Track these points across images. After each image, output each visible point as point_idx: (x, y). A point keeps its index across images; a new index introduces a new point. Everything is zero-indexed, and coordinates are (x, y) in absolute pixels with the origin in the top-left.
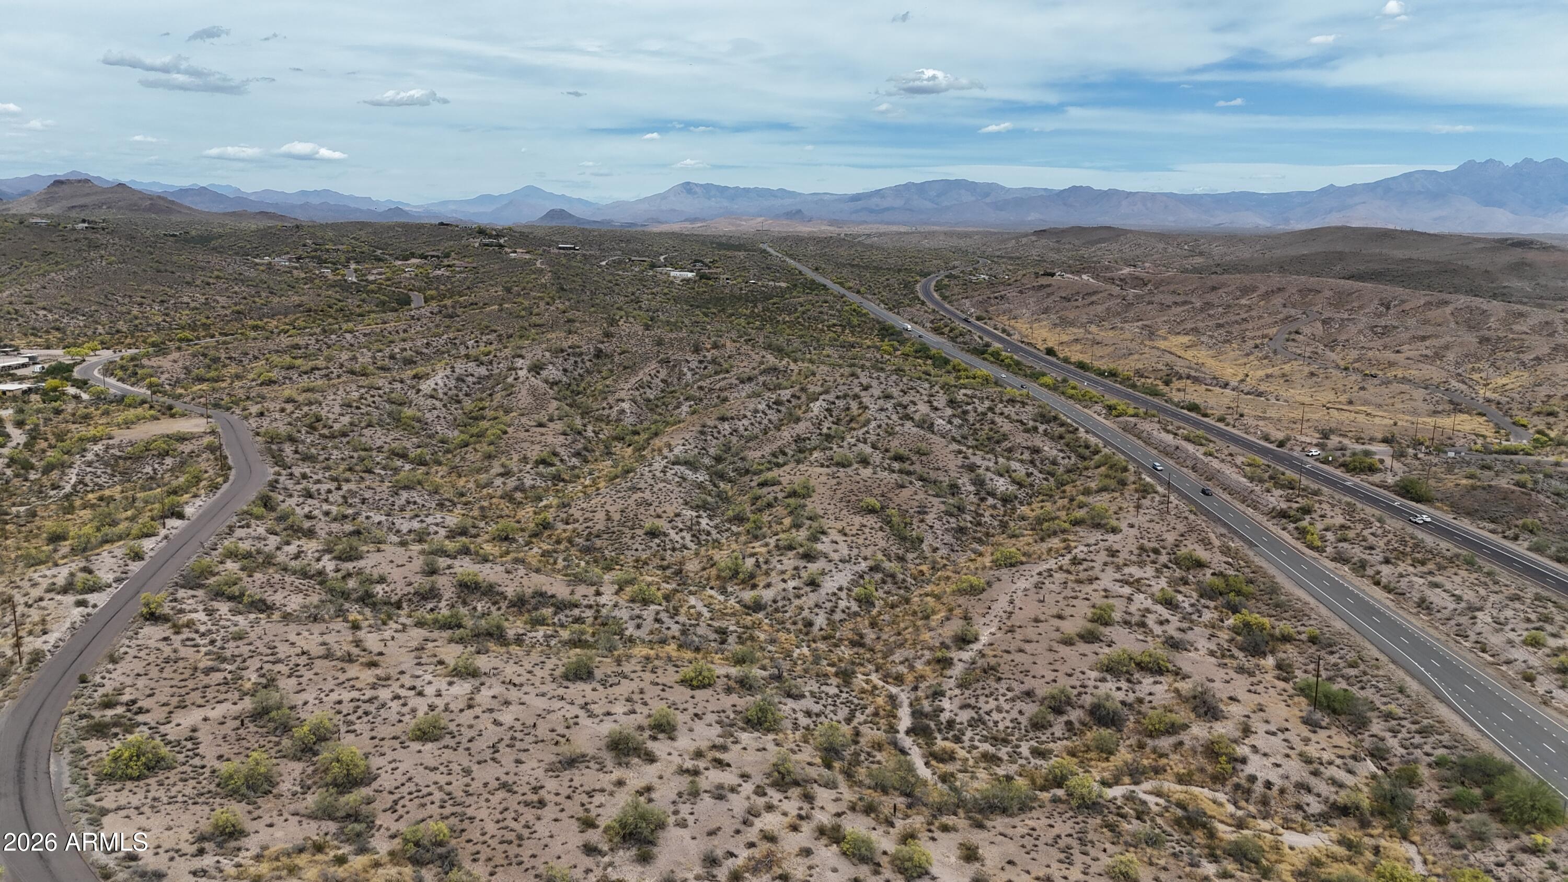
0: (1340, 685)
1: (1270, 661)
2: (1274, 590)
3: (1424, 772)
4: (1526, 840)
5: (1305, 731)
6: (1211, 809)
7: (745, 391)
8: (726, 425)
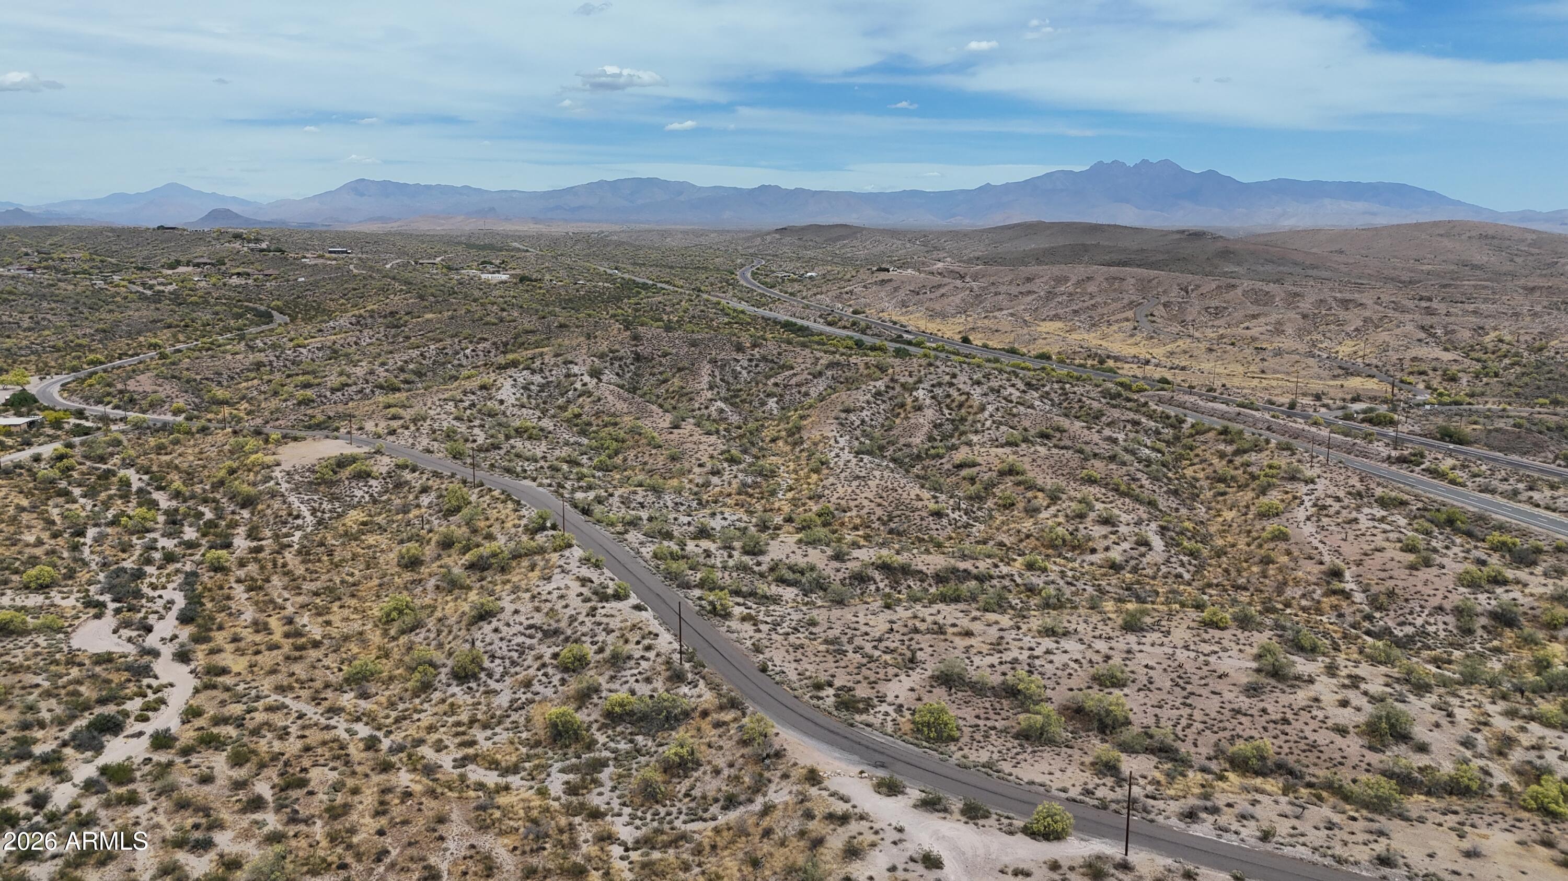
7: (821, 385)
8: (852, 417)
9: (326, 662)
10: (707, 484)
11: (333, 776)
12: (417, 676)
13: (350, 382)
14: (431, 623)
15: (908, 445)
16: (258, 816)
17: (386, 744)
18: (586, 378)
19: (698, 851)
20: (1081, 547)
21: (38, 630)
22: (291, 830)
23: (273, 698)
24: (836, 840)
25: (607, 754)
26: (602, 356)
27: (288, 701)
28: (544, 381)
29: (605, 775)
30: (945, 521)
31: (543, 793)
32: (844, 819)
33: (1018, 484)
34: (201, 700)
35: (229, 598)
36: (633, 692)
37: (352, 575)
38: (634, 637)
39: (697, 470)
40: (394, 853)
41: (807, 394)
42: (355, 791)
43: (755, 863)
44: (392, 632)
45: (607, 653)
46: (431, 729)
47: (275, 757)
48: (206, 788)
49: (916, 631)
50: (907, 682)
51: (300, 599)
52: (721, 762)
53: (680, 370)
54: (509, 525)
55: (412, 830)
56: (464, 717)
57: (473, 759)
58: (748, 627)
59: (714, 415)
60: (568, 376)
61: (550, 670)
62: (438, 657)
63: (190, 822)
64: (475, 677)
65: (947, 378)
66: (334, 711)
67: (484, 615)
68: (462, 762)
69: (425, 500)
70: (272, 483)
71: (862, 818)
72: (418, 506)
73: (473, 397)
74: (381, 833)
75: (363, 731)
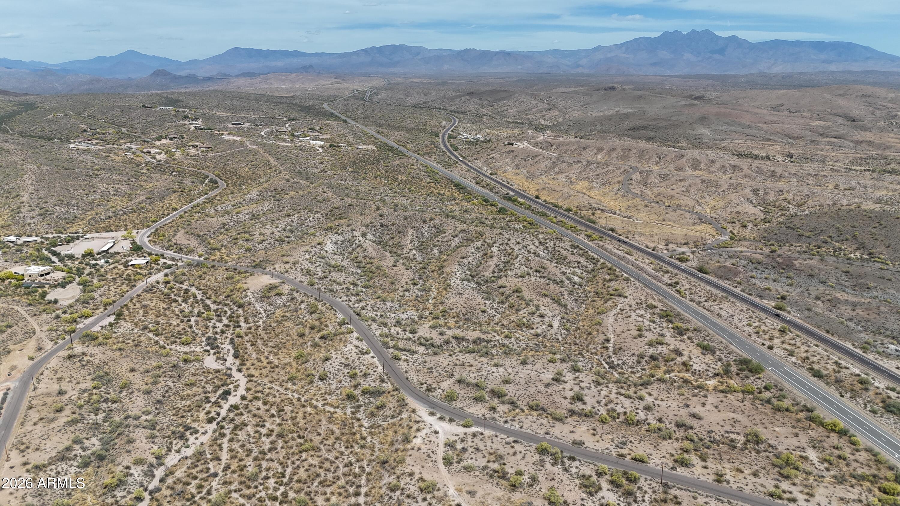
0: (706, 342)
1: (685, 337)
2: (679, 315)
3: (732, 363)
4: (757, 376)
5: (702, 356)
6: (689, 378)
7: (456, 241)
8: (465, 261)
9: (281, 373)
10: (403, 296)
11: (291, 409)
12: (309, 379)
13: (265, 239)
14: (311, 360)
15: (484, 276)
16: (274, 419)
17: (303, 399)
18: (360, 238)
19: (383, 429)
20: (529, 326)
21: (194, 361)
22: (283, 422)
23: (269, 385)
24: (415, 427)
25: (362, 403)
26: (367, 226)
27: (273, 386)
28: (343, 239)
29: (361, 409)
30: (486, 314)
31: (345, 414)
32: (418, 422)
33: (518, 297)
34: (249, 385)
35: (246, 349)
36: (370, 385)
37: (282, 339)
38: (371, 368)
39: (401, 289)
40: (309, 429)
41: (450, 246)
42: (297, 413)
43: (396, 432)
44: (300, 363)
45: (363, 373)
46: (315, 395)
47: (275, 403)
48: (259, 411)
49: (456, 365)
50: (448, 382)
51: (270, 349)
52: (392, 406)
53: (399, 232)
54: (333, 321)
55: (313, 423)
56: (323, 392)
57: (327, 404)
58: (405, 363)
59: (411, 257)
60: (353, 237)
61: (347, 377)
62: (314, 372)
63: (258, 420)
64: (325, 379)
65: (506, 241)
66: (287, 389)
67: (327, 359)
68: (324, 405)
69: (303, 306)
70: (248, 298)
71: (423, 422)
72: (300, 309)
73: (315, 249)
74: (305, 424)
75: (296, 396)
